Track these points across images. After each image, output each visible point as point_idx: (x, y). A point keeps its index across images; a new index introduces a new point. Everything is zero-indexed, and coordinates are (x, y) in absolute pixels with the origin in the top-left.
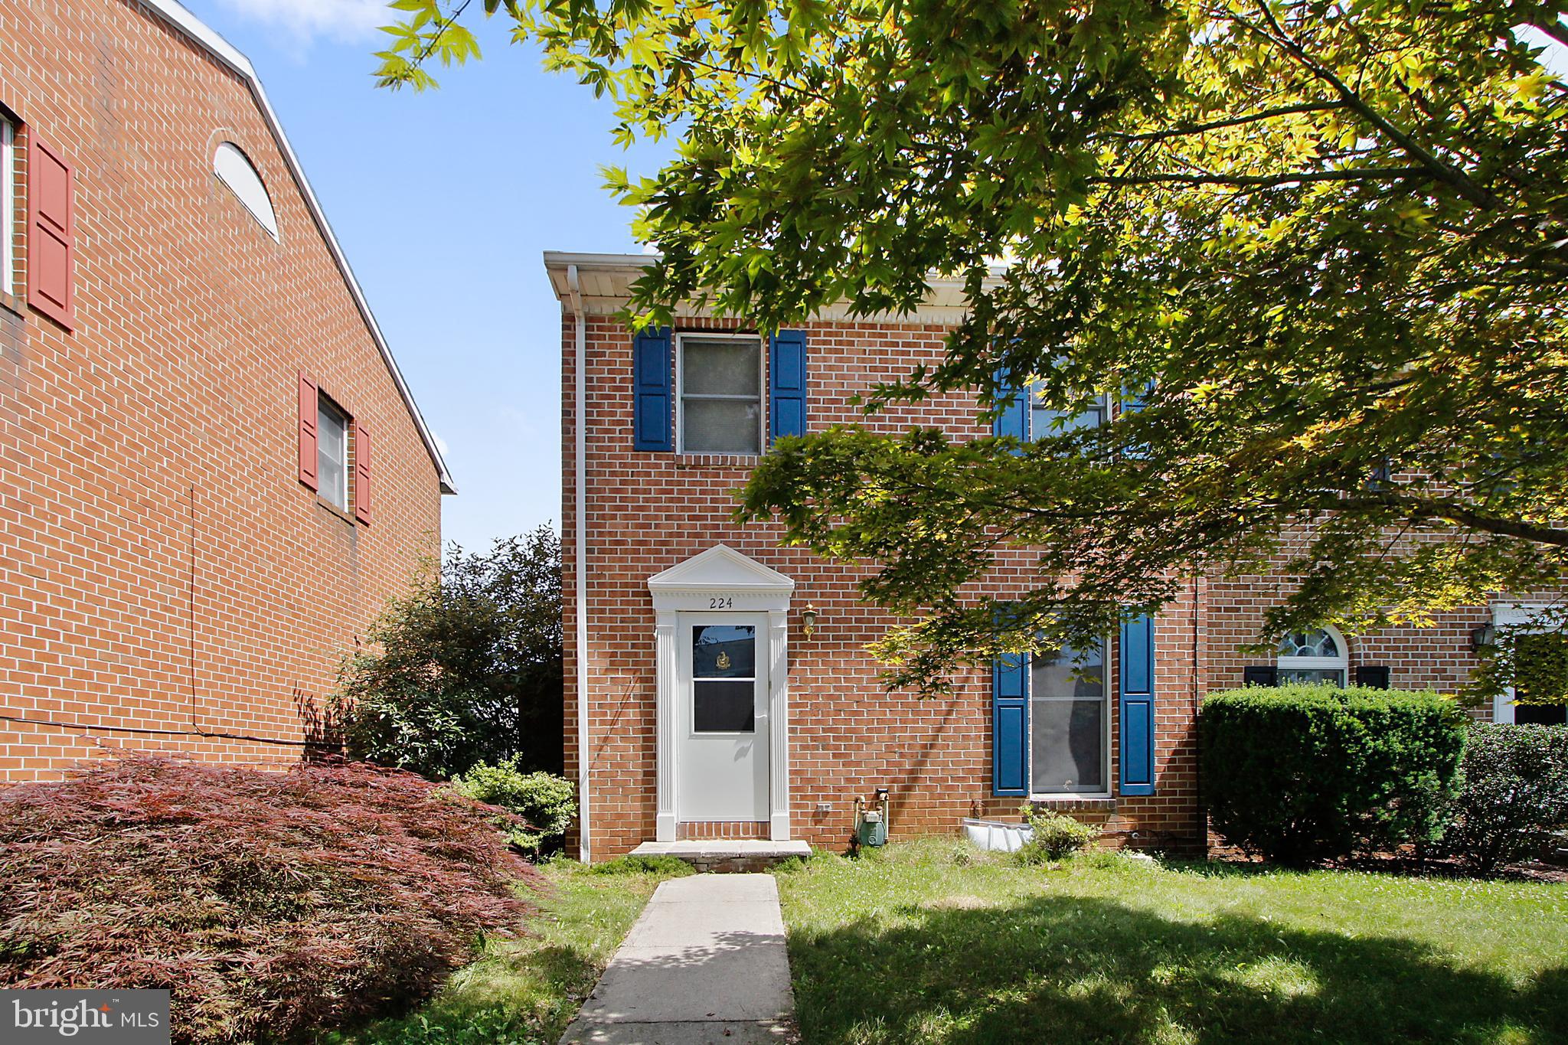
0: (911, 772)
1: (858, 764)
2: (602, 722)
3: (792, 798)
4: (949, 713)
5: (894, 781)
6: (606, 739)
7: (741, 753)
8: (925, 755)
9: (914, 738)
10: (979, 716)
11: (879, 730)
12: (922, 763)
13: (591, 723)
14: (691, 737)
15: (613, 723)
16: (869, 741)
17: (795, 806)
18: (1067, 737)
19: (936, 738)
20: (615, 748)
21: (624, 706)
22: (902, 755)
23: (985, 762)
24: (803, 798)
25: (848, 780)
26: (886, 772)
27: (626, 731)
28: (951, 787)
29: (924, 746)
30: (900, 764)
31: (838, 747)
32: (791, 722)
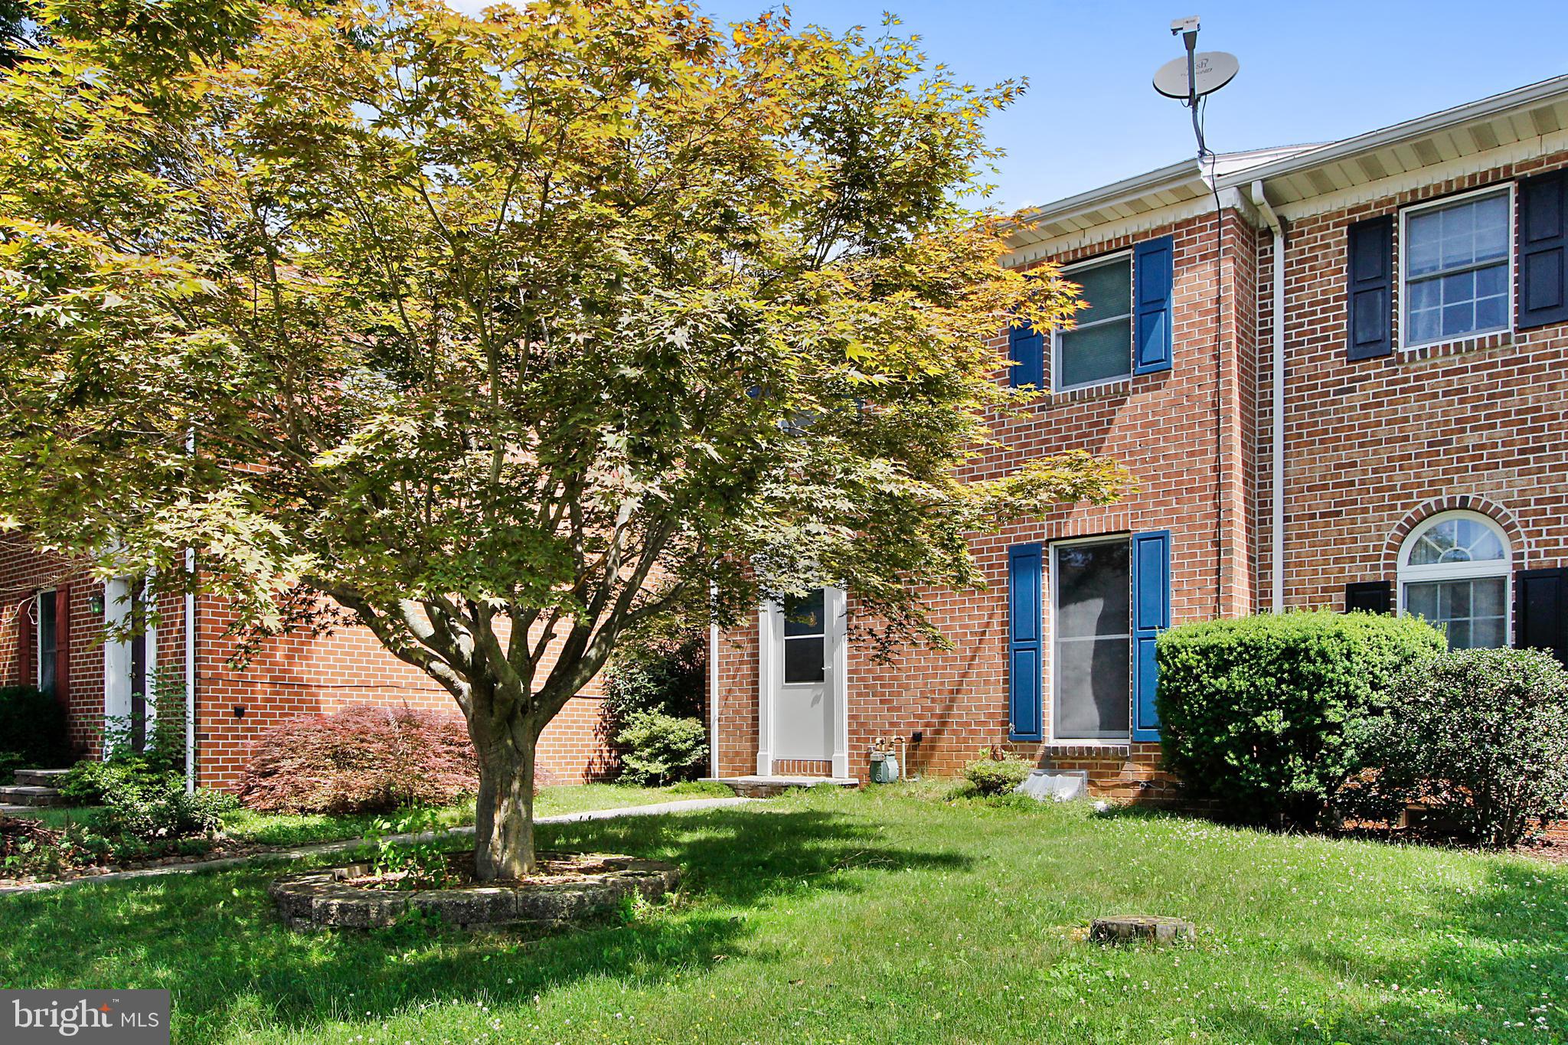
0: (941, 716)
1: (899, 709)
2: (728, 677)
3: (850, 740)
4: (973, 658)
5: (927, 725)
6: (730, 691)
7: (816, 700)
8: (952, 700)
9: (942, 684)
10: (998, 660)
11: (915, 677)
12: (950, 708)
13: (720, 678)
14: (784, 687)
15: (734, 677)
16: (907, 688)
17: (852, 747)
18: (1089, 679)
19: (961, 683)
20: (735, 698)
21: (741, 663)
22: (933, 700)
23: (1004, 707)
24: (858, 740)
25: (892, 724)
26: (920, 717)
27: (741, 684)
28: (972, 732)
29: (951, 692)
30: (931, 709)
31: (883, 694)
32: (850, 672)
